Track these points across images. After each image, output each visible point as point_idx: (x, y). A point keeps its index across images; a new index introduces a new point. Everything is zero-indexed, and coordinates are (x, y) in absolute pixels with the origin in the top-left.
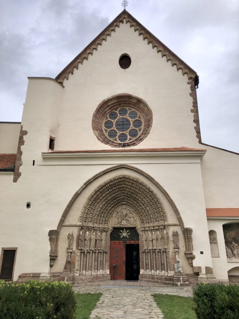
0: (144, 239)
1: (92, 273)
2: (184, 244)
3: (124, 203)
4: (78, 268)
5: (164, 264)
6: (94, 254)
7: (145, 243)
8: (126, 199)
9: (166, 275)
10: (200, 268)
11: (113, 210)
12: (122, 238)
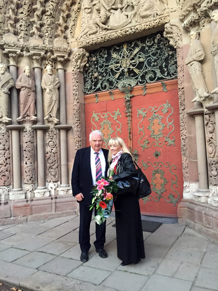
1: (11, 194)
6: (15, 134)
12: (118, 79)
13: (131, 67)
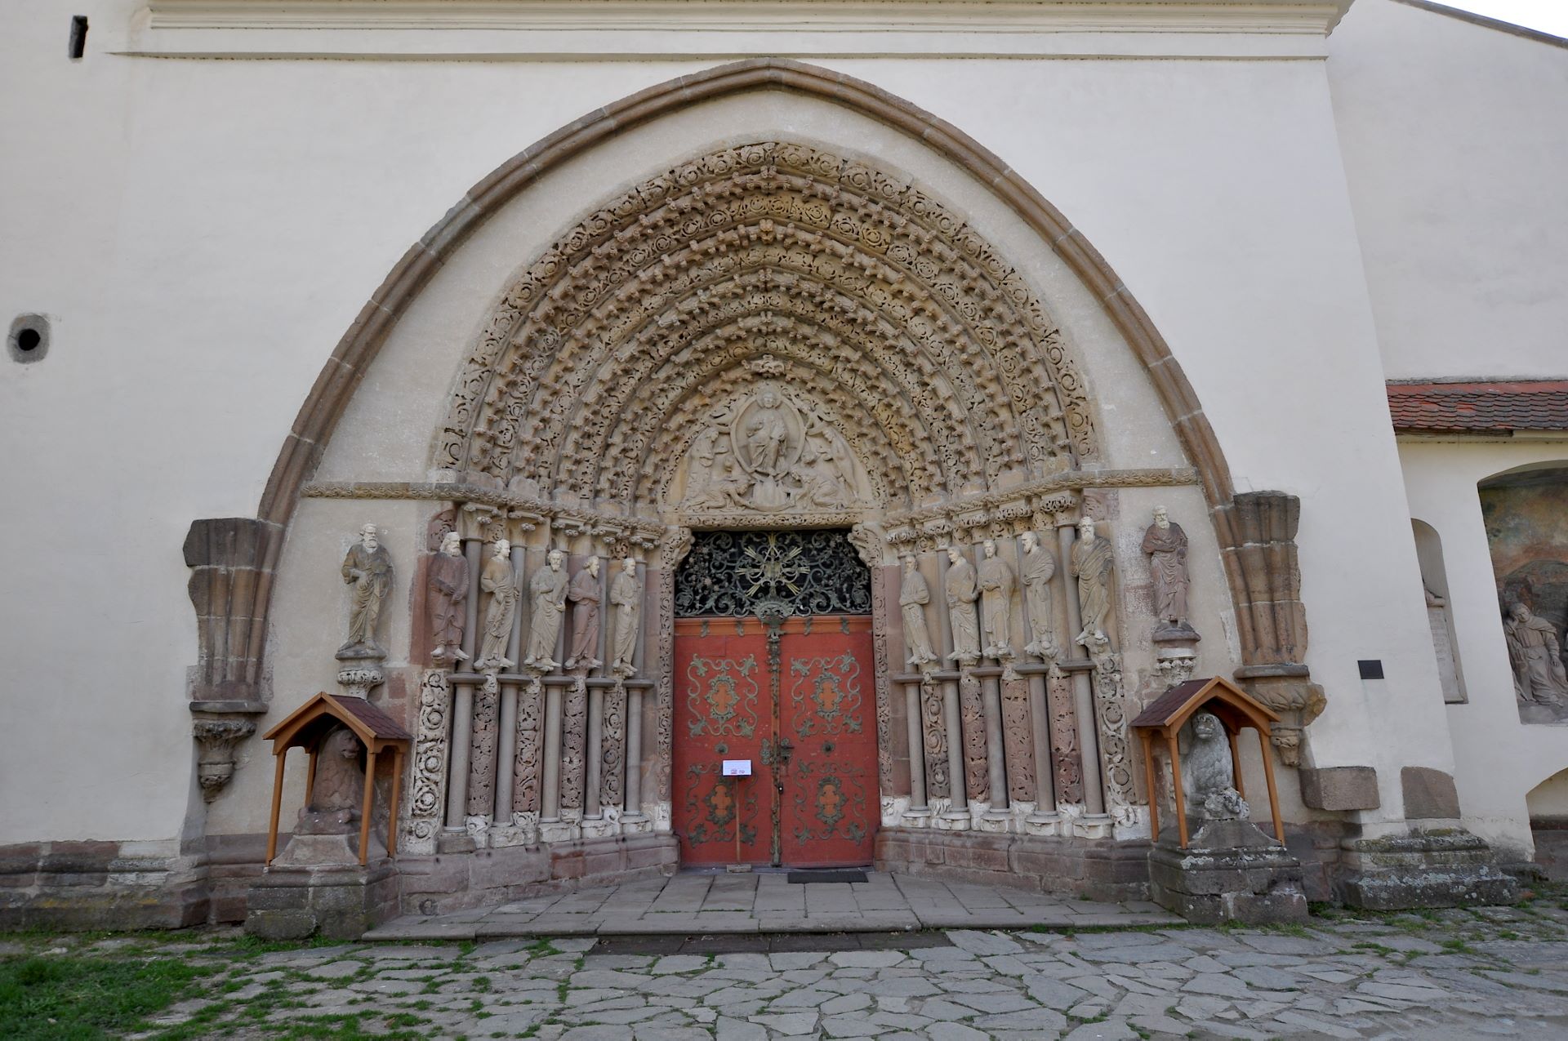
0: (916, 598)
1: (544, 829)
2: (1229, 614)
3: (770, 364)
4: (429, 799)
5: (1079, 758)
6: (555, 696)
7: (920, 621)
8: (785, 332)
9: (1100, 833)
10: (1365, 775)
11: (695, 411)
12: (755, 596)
13: (784, 581)
